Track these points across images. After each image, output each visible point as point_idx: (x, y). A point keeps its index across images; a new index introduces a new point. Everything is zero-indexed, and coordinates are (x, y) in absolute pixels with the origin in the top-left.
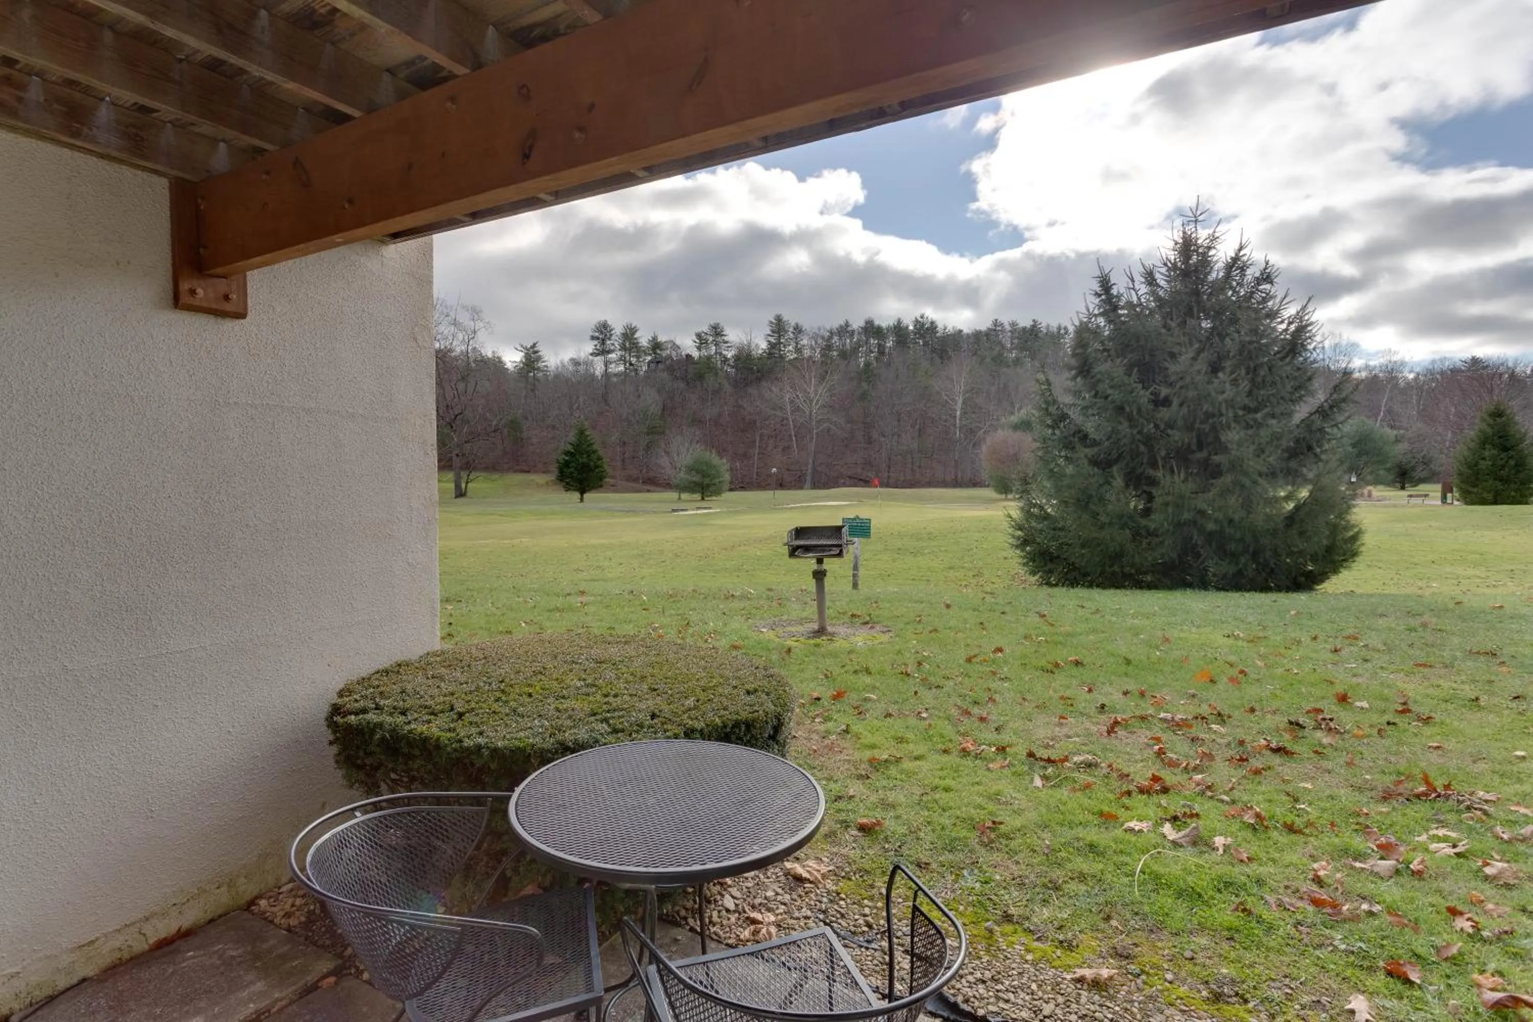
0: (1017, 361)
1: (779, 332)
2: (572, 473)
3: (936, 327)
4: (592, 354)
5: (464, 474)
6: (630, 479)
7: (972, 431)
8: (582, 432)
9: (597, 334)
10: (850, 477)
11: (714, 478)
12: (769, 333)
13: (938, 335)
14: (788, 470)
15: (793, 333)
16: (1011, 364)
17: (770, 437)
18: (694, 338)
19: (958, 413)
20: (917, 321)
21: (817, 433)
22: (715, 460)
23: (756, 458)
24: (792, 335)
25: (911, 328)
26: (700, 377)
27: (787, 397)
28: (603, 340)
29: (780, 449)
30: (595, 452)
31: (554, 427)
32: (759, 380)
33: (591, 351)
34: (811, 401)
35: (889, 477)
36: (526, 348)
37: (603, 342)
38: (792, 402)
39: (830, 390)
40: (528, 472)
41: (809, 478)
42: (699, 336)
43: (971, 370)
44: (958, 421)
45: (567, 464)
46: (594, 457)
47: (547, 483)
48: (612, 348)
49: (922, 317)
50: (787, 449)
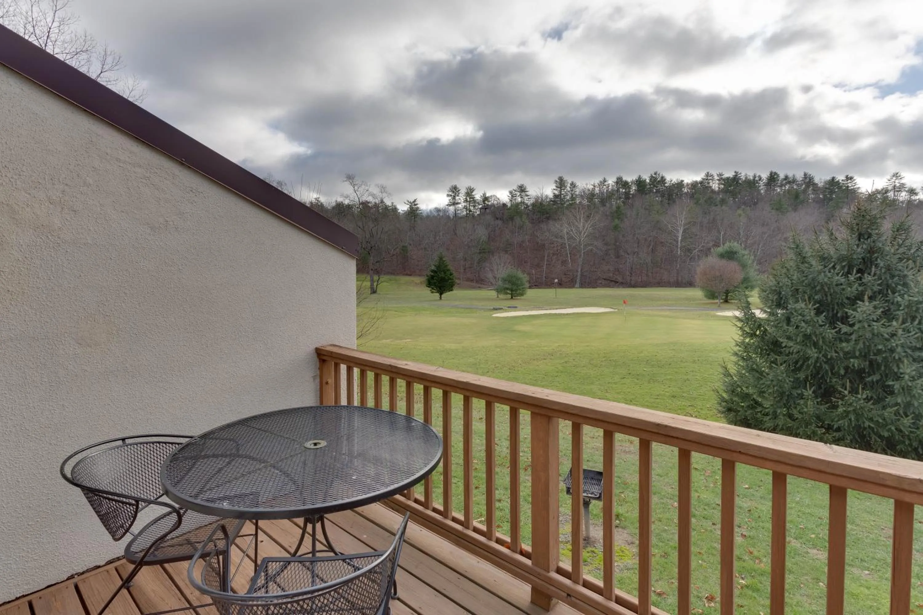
0: (723, 201)
1: (561, 188)
2: (435, 283)
3: (665, 180)
4: (447, 205)
5: (376, 278)
6: (468, 280)
7: (689, 250)
8: (441, 258)
9: (450, 193)
10: (605, 279)
11: (520, 286)
12: (555, 188)
13: (666, 185)
14: (565, 274)
15: (570, 188)
16: (718, 203)
17: (554, 254)
18: (508, 194)
19: (680, 239)
20: (652, 176)
21: (584, 253)
22: (520, 274)
23: (545, 267)
24: (569, 189)
25: (648, 181)
26: (512, 218)
27: (565, 231)
28: (454, 196)
29: (560, 262)
30: (448, 270)
31: (425, 248)
32: (548, 218)
33: (447, 204)
34: (580, 233)
35: (631, 280)
36: (410, 203)
37: (454, 198)
38: (567, 233)
39: (592, 226)
40: (410, 275)
41: (578, 281)
42: (511, 193)
43: (689, 210)
44: (679, 243)
45: (432, 277)
46: (448, 273)
47: (421, 283)
48: (459, 201)
49: (655, 174)
50: (564, 263)
